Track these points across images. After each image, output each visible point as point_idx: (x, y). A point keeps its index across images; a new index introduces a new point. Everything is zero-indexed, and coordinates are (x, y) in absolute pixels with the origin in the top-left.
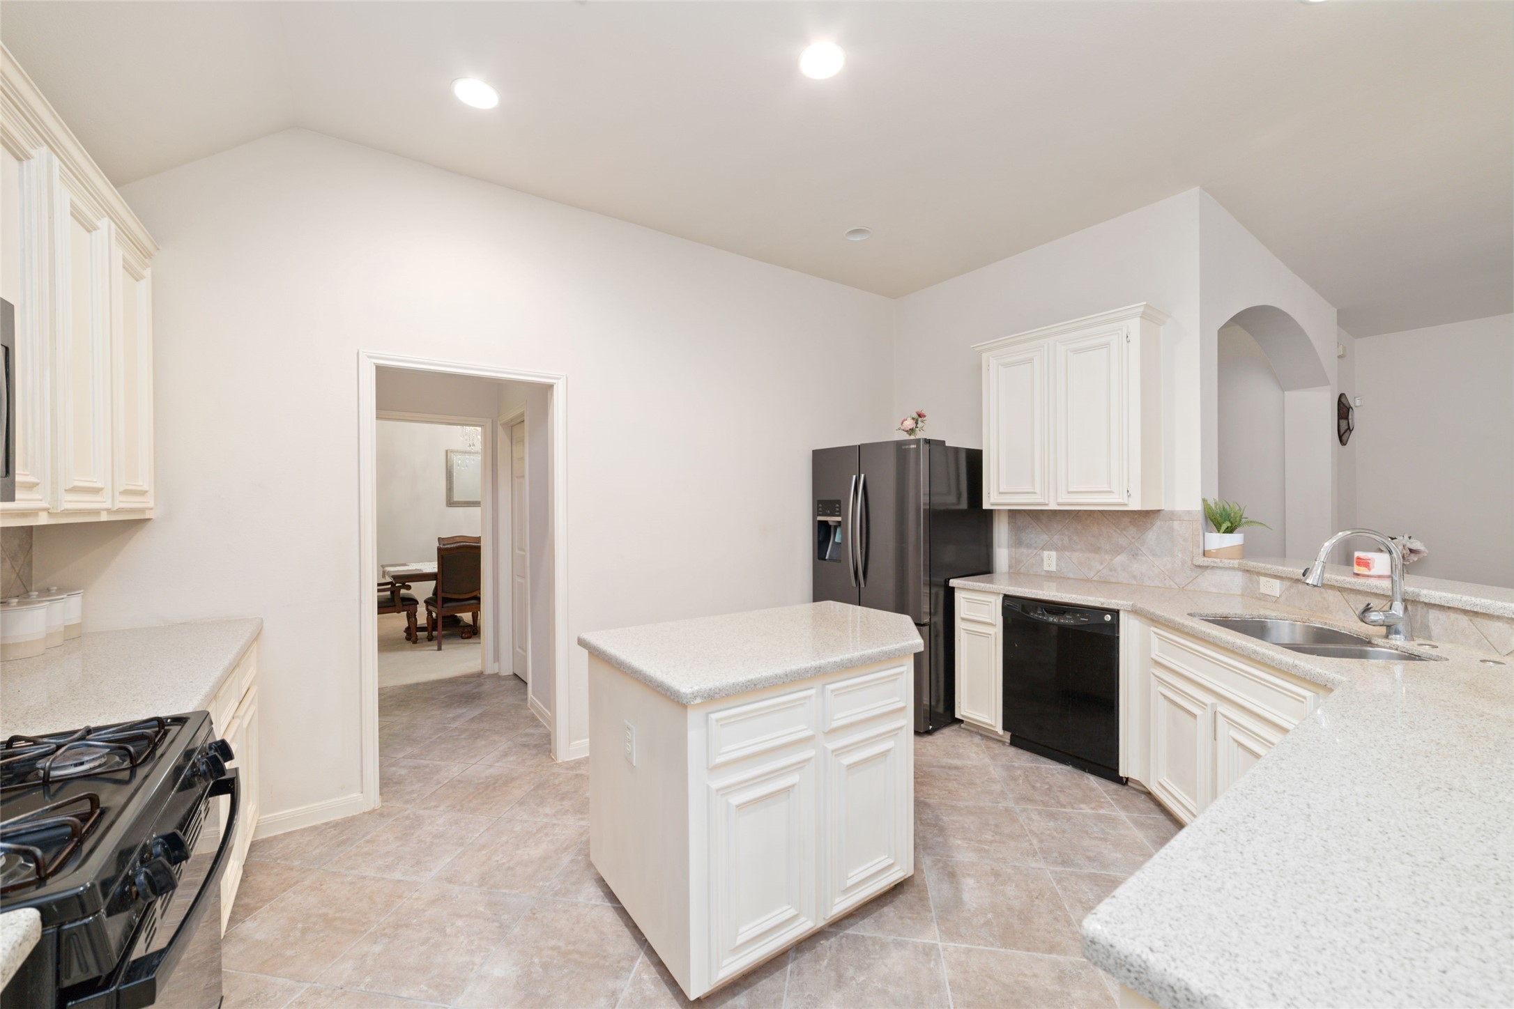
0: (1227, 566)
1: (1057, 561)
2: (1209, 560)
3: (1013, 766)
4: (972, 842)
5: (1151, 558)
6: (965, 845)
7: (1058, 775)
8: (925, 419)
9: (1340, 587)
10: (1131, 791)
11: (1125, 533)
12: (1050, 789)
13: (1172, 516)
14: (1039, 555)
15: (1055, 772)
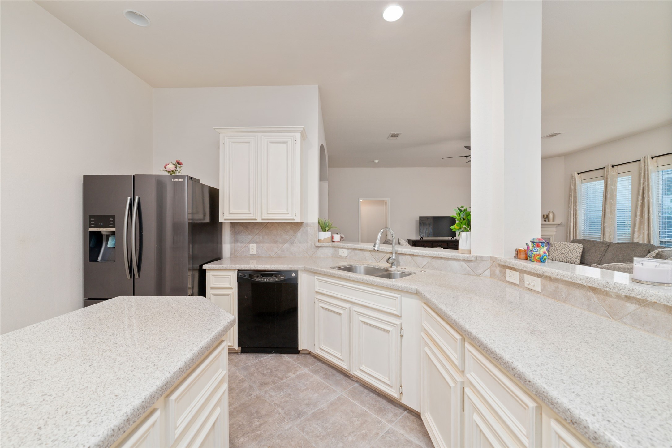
0: (327, 245)
1: (256, 249)
2: (321, 243)
3: (248, 366)
4: (249, 434)
5: (299, 244)
6: (246, 439)
7: (271, 361)
8: (181, 166)
9: (370, 250)
10: (303, 356)
11: (288, 233)
12: (271, 372)
13: (307, 225)
14: (247, 246)
15: (269, 360)
